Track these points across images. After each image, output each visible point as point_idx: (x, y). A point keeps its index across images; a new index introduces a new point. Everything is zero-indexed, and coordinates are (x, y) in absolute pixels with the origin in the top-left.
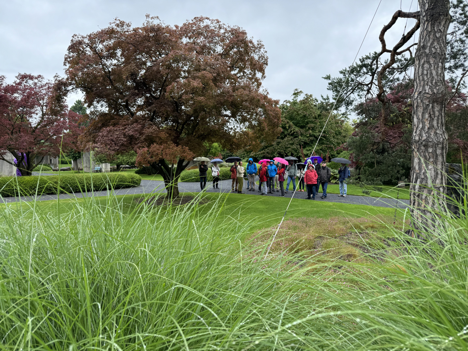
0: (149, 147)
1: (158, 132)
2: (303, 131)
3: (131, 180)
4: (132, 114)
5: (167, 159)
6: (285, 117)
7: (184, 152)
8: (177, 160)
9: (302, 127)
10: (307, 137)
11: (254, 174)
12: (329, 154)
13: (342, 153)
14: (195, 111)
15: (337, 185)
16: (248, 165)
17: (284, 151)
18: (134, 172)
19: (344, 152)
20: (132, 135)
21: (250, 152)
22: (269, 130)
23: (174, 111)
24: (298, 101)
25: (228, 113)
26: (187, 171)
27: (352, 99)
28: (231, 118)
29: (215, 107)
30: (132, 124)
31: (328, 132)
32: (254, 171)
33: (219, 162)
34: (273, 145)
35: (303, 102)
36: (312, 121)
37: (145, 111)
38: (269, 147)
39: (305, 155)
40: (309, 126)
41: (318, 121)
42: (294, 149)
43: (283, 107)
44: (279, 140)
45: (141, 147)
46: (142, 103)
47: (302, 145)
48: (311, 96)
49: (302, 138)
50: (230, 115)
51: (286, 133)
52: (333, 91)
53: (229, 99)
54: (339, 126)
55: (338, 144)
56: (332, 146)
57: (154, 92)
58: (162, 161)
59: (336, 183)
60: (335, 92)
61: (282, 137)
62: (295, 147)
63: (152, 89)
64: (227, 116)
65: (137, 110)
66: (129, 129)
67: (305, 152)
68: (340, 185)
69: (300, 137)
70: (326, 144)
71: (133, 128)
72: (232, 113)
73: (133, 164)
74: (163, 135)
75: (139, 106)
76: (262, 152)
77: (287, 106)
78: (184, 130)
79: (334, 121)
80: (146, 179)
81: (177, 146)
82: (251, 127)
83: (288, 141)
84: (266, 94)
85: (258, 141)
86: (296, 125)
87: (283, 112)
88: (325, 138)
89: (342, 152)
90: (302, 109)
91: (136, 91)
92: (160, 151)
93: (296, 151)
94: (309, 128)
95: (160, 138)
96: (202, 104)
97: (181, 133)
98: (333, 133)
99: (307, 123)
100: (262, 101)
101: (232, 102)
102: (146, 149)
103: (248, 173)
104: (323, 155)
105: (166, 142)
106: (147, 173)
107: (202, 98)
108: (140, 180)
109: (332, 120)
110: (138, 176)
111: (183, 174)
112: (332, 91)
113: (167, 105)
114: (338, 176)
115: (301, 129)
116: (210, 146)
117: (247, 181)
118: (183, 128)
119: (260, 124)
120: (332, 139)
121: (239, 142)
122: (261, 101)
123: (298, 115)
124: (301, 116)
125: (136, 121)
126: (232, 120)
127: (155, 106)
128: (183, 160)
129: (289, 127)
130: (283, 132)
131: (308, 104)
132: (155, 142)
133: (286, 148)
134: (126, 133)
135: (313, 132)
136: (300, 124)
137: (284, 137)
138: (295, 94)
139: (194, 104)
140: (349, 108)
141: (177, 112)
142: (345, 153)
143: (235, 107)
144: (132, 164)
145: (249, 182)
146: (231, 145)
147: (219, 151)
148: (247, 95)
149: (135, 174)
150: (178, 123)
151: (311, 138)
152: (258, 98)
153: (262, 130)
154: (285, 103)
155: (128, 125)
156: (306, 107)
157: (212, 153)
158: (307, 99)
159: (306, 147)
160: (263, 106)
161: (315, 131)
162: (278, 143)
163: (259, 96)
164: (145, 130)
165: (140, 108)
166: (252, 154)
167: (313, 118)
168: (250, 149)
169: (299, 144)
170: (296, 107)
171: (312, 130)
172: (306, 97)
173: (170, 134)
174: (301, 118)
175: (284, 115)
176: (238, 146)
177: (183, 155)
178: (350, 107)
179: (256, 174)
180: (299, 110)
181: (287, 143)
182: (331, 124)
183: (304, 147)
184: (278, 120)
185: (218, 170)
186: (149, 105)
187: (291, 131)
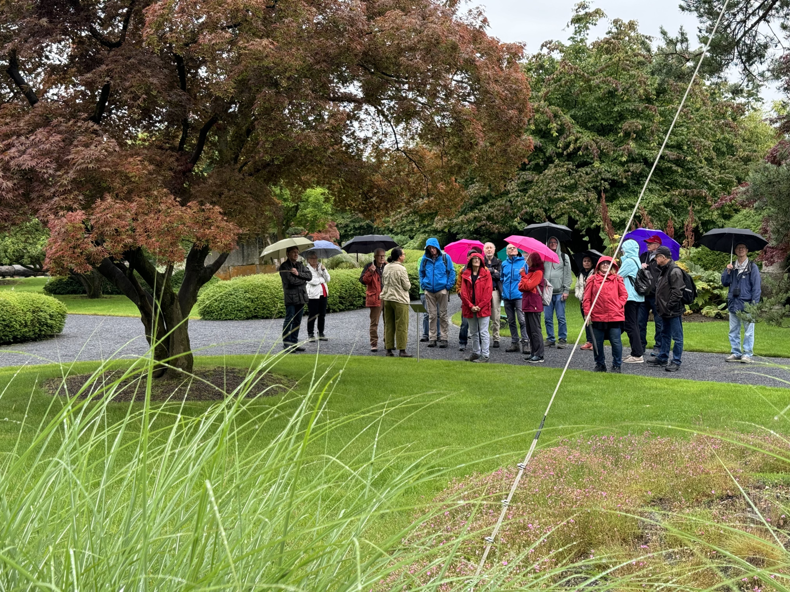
0: (87, 207)
1: (120, 156)
2: (605, 142)
3: (29, 316)
4: (32, 98)
5: (151, 247)
6: (546, 98)
7: (206, 223)
8: (185, 249)
9: (603, 131)
10: (622, 164)
11: (444, 292)
12: (694, 221)
13: (737, 217)
14: (242, 85)
15: (722, 323)
16: (425, 263)
17: (546, 211)
18: (41, 288)
19: (744, 211)
20: (32, 170)
21: (432, 216)
22: (492, 144)
23: (171, 87)
24: (589, 43)
25: (355, 89)
26: (221, 282)
27: (761, 39)
28: (365, 106)
29: (309, 72)
30: (32, 132)
31: (689, 147)
32: (444, 281)
33: (327, 252)
34: (507, 193)
35: (606, 47)
36: (637, 111)
37: (74, 85)
38: (495, 198)
39: (614, 222)
40: (625, 125)
41: (657, 107)
42: (576, 205)
43: (540, 65)
44: (528, 175)
45: (62, 208)
46: (64, 60)
47: (606, 191)
48: (632, 26)
49: (604, 167)
50: (360, 95)
51: (550, 150)
52: (701, 16)
53: (353, 45)
54: (727, 125)
55: (726, 185)
56: (705, 192)
57: (104, 24)
58: (135, 255)
59: (719, 317)
60: (705, 18)
61: (537, 165)
62: (581, 198)
63: (95, 14)
64: (349, 98)
65: (49, 83)
66: (22, 148)
67: (614, 213)
68: (732, 323)
69: (597, 164)
70: (686, 187)
71: (34, 144)
72: (365, 88)
73: (36, 260)
74: (136, 167)
75: (54, 69)
76: (471, 215)
77: (552, 60)
78: (205, 148)
79: (710, 108)
80: (82, 311)
81: (183, 204)
82: (431, 134)
83: (555, 178)
84: (478, 24)
85: (457, 182)
86: (584, 125)
87: (538, 82)
88: (682, 167)
89: (737, 211)
90: (601, 71)
91: (44, 21)
92: (129, 220)
93: (584, 212)
94: (627, 135)
95: (127, 179)
96: (266, 63)
97: (196, 159)
98: (708, 149)
99: (621, 117)
100: (465, 51)
101: (365, 54)
102: (79, 215)
103: (425, 287)
104: (675, 222)
105: (147, 191)
106: (84, 292)
107: (265, 42)
108: (63, 316)
109: (704, 104)
110: (53, 303)
111: (207, 293)
112: (695, 14)
113: (149, 67)
114: (725, 293)
115: (600, 138)
116: (298, 198)
117: (422, 315)
118: (202, 140)
119: (459, 126)
120: (706, 170)
121: (391, 184)
122: (462, 48)
123: (590, 89)
124: (600, 93)
125: (46, 122)
126: (367, 113)
127: (109, 71)
128: (205, 251)
129: (561, 131)
130: (538, 150)
131: (622, 55)
132: (109, 190)
133: (550, 201)
134: (12, 163)
135: (641, 146)
136: (597, 119)
137: (545, 166)
138: (577, 20)
139: (237, 61)
140: (752, 69)
141: (183, 88)
142: (746, 217)
143: (376, 68)
144: (32, 263)
145: (427, 318)
146: (366, 196)
147: (326, 213)
148: (415, 30)
149: (44, 296)
150: (186, 124)
151: (636, 168)
152: (453, 38)
153: (466, 145)
154: (545, 51)
155: (19, 136)
156: (617, 64)
157: (303, 221)
158: (617, 37)
159: (617, 198)
160: (469, 65)
161: (648, 142)
162: (525, 186)
163: (456, 33)
164: (74, 150)
165: (58, 74)
166: (439, 224)
167: (641, 100)
168: (428, 207)
169: (595, 188)
170: (583, 64)
171: (635, 140)
172: (614, 30)
173: (159, 165)
174: (600, 99)
175: (544, 90)
176: (389, 200)
177: (204, 235)
178: (757, 68)
179: (451, 290)
180: (594, 74)
181: (554, 186)
182: (702, 117)
183: (611, 199)
184: (520, 111)
185: (322, 280)
186: (88, 69)
187: (567, 146)
